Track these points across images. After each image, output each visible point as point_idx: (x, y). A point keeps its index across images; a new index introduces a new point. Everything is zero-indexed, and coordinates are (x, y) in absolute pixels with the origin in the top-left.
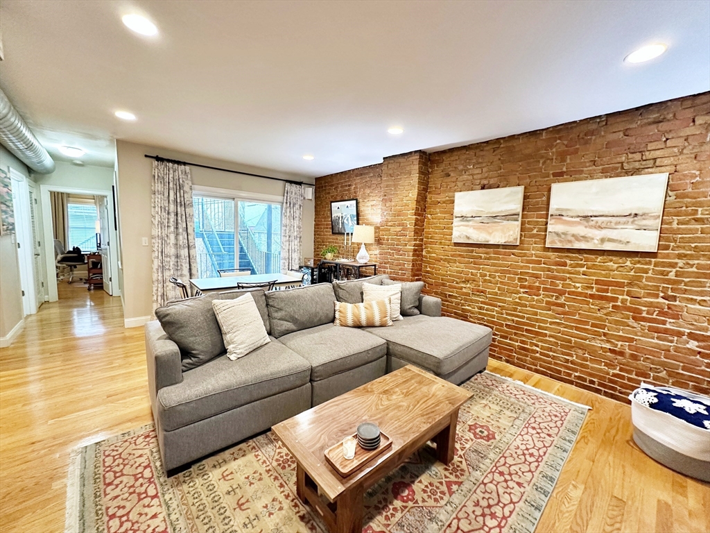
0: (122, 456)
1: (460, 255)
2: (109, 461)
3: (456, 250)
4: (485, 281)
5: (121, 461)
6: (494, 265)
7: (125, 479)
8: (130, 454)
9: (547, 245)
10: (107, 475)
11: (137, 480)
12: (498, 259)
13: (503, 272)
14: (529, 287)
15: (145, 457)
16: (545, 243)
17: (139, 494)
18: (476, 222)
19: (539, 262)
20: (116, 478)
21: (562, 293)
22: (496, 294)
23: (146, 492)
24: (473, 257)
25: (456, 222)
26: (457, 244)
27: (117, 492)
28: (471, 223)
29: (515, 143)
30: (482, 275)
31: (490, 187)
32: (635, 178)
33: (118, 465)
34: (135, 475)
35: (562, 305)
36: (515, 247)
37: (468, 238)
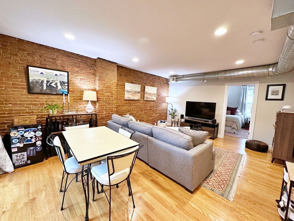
0: (218, 184)
1: (126, 104)
2: (222, 186)
3: (125, 102)
4: (133, 110)
5: (220, 183)
6: (135, 106)
7: (222, 178)
8: (216, 183)
9: (145, 100)
10: (225, 183)
11: (219, 176)
12: (135, 104)
13: (137, 107)
14: (142, 110)
15: (213, 178)
16: (144, 99)
17: (221, 173)
18: (131, 93)
19: (143, 104)
20: (223, 181)
21: (146, 110)
22: (135, 113)
23: (219, 173)
24: (130, 104)
25: (126, 93)
26: (125, 100)
27: (225, 178)
28: (130, 93)
29: (138, 73)
30: (132, 109)
31: (133, 83)
32: (153, 87)
33: (221, 183)
34: (219, 177)
35: (146, 113)
36: (139, 100)
37: (129, 98)
